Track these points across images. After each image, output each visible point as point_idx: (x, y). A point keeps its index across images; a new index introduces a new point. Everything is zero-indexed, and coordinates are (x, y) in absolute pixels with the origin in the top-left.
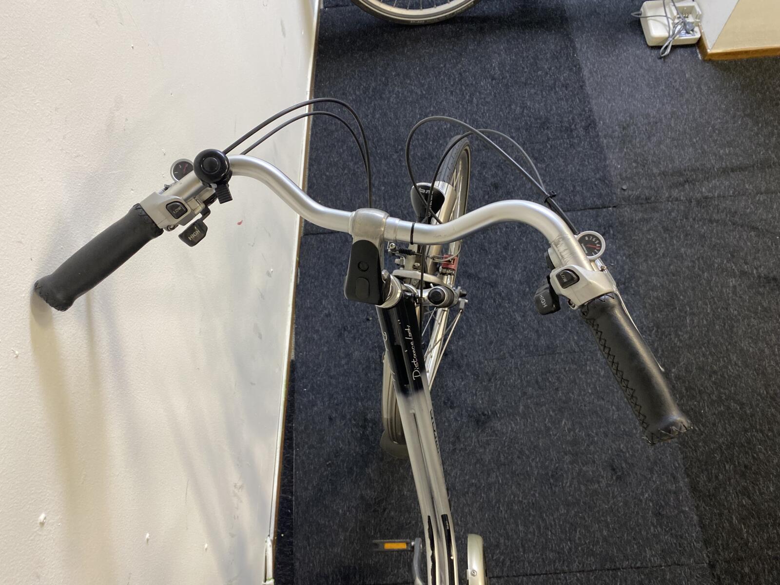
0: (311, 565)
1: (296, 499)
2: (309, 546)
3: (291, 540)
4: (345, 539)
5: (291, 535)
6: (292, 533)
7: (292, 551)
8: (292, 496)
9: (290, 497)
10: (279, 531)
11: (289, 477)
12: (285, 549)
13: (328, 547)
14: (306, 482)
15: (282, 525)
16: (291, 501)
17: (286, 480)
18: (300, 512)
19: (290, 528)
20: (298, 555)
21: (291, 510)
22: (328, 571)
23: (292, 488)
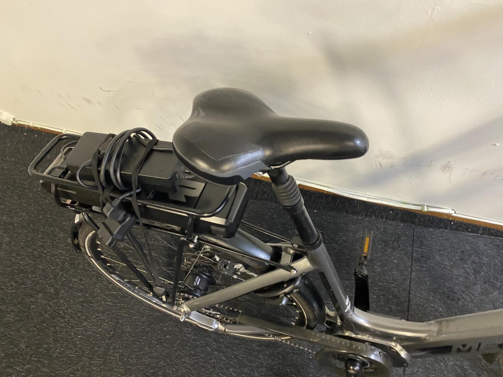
0: (430, 239)
1: (477, 237)
2: (443, 240)
3: (449, 228)
4: (445, 265)
5: (452, 229)
6: (453, 230)
7: (441, 228)
8: (481, 234)
9: (480, 232)
10: (456, 222)
11: (495, 234)
12: (442, 224)
13: (440, 252)
14: (490, 245)
15: (460, 224)
16: (477, 233)
17: (493, 231)
18: (469, 238)
19: (457, 229)
20: (438, 231)
21: (470, 232)
22: (424, 249)
23: (487, 235)
